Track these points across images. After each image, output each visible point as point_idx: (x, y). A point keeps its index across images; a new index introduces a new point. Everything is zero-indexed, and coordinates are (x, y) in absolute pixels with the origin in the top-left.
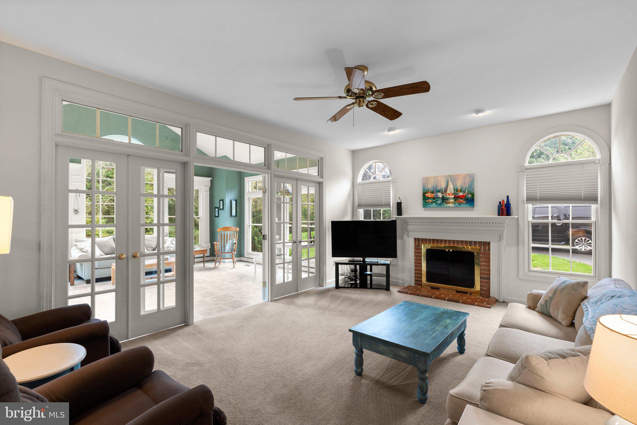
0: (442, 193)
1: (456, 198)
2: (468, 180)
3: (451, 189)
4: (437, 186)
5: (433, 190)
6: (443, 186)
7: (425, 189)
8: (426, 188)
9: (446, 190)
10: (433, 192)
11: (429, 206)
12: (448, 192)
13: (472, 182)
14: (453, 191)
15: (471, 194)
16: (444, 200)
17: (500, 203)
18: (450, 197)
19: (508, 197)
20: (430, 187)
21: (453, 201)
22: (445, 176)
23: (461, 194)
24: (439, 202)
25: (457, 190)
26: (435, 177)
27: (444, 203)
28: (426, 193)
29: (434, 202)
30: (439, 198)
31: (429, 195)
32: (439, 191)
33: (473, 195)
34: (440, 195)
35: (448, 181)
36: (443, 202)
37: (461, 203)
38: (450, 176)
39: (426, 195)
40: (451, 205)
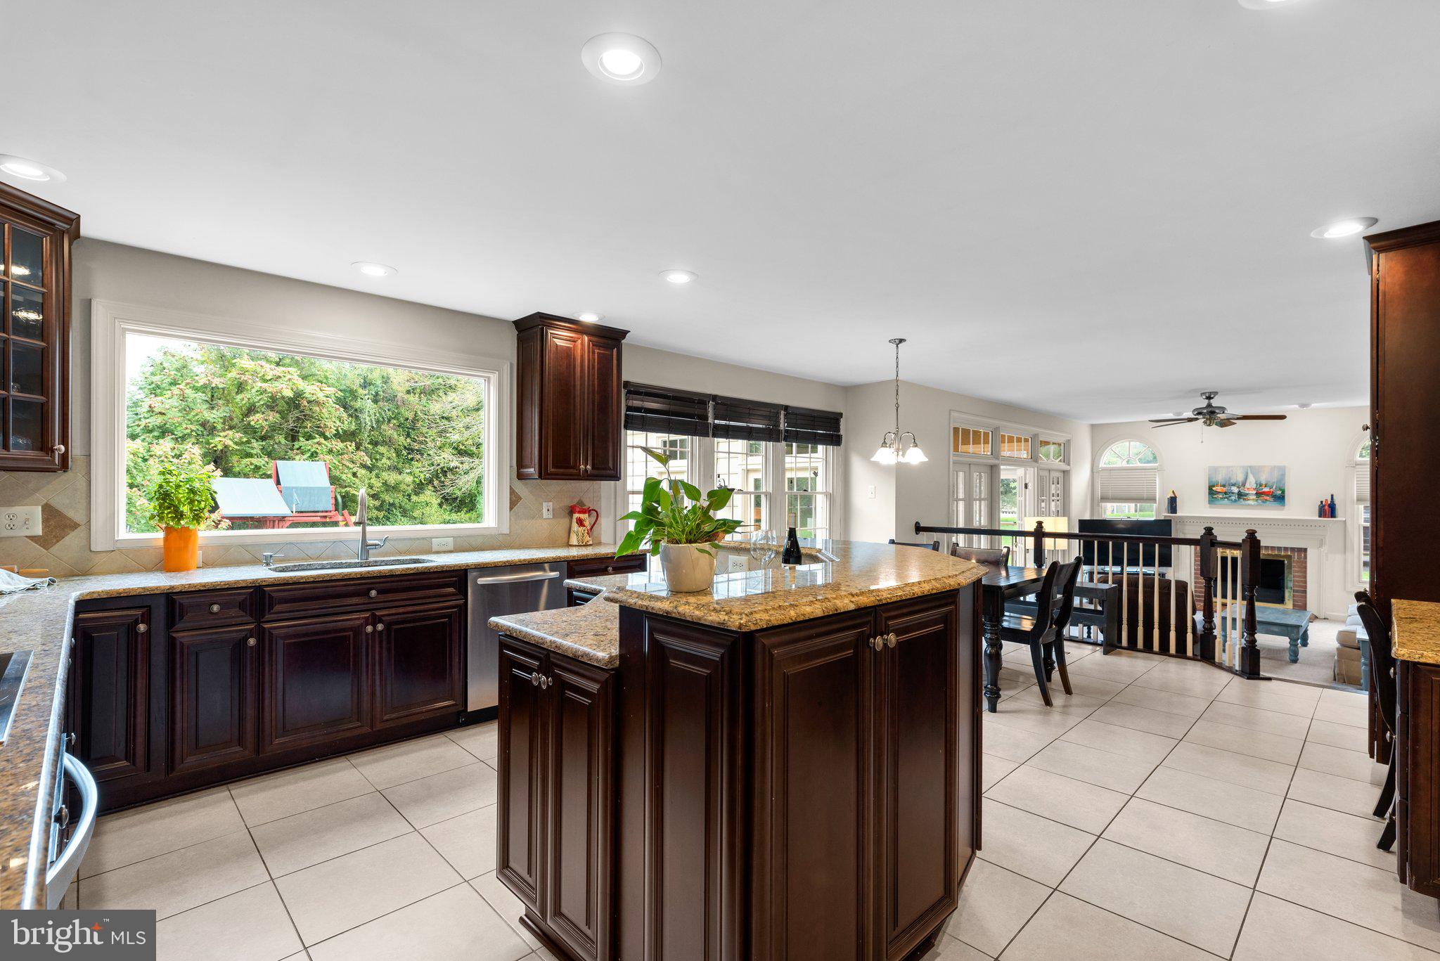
0: (1238, 487)
1: (1259, 494)
2: (1276, 474)
3: (1251, 483)
4: (1230, 478)
5: (1224, 483)
6: (1240, 478)
7: (1212, 482)
8: (1214, 480)
9: (1244, 485)
10: (1224, 486)
11: (1217, 502)
12: (1247, 486)
13: (1283, 475)
14: (1255, 485)
15: (1280, 490)
16: (1241, 495)
17: (1322, 502)
18: (1251, 492)
19: (1332, 496)
20: (1220, 478)
21: (1255, 497)
22: (1243, 467)
23: (1266, 490)
24: (1233, 498)
25: (1261, 485)
26: (1228, 467)
27: (1242, 500)
28: (1214, 486)
29: (1226, 498)
30: (1233, 493)
31: (1218, 489)
32: (1234, 485)
33: (1283, 492)
34: (1235, 490)
35: (1247, 473)
36: (1239, 498)
37: (1266, 500)
38: (1250, 467)
39: (1214, 489)
40: (1251, 502)
